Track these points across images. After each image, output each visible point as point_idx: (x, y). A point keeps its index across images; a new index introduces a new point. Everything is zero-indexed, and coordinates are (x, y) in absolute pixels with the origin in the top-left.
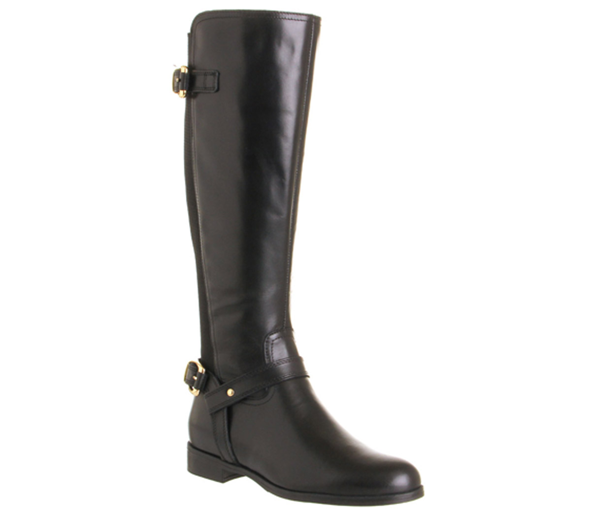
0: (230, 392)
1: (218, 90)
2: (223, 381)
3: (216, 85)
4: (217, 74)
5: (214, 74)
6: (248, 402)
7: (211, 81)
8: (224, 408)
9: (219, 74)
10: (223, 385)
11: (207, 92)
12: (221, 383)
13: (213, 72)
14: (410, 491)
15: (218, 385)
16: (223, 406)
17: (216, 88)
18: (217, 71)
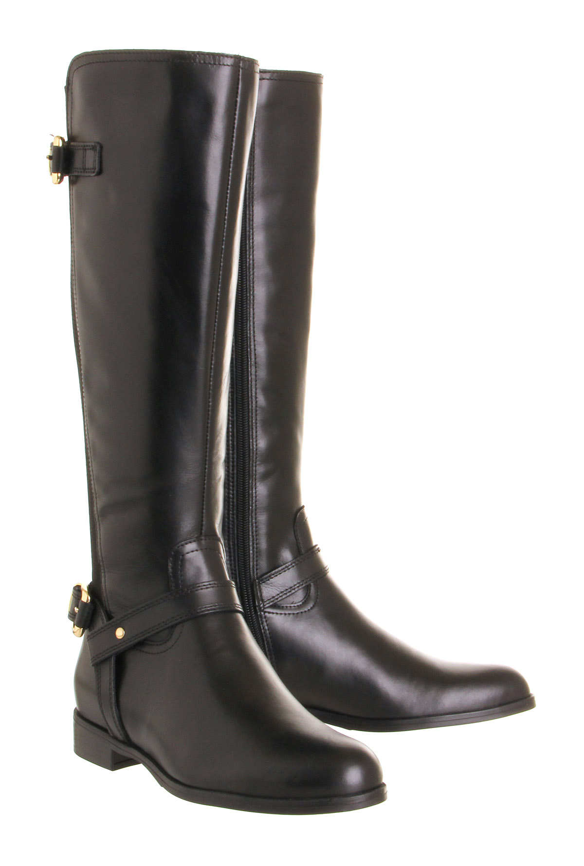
0: (120, 633)
1: (100, 172)
2: (113, 615)
3: (97, 166)
4: (98, 148)
5: (93, 148)
6: (146, 649)
7: (91, 159)
8: (110, 657)
9: (101, 147)
10: (112, 620)
11: (87, 175)
12: (109, 617)
13: (93, 144)
14: (363, 792)
15: (105, 621)
16: (110, 654)
17: (97, 170)
18: (98, 143)
